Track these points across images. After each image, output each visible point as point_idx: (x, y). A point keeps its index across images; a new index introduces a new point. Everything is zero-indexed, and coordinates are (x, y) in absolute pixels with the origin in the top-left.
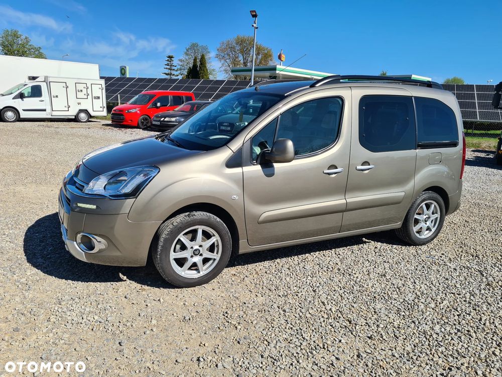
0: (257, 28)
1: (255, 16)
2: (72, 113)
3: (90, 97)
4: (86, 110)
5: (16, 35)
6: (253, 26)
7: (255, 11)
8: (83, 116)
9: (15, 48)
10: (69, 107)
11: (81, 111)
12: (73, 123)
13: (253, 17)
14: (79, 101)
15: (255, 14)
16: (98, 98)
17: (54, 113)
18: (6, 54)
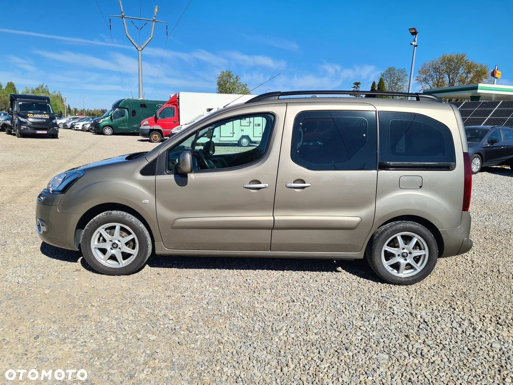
0: (416, 46)
1: (414, 34)
2: (236, 139)
3: (252, 124)
4: (248, 136)
5: (229, 75)
6: (412, 44)
7: (414, 29)
8: (245, 141)
9: (227, 86)
10: (234, 133)
11: (243, 137)
12: (237, 147)
13: (413, 35)
14: (243, 128)
15: (414, 31)
16: (259, 125)
17: (222, 139)
18: (221, 92)
